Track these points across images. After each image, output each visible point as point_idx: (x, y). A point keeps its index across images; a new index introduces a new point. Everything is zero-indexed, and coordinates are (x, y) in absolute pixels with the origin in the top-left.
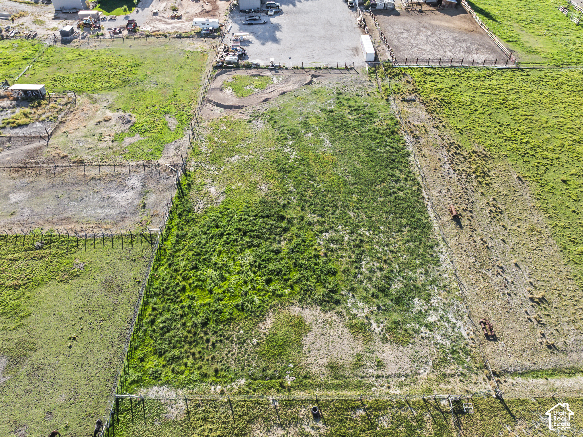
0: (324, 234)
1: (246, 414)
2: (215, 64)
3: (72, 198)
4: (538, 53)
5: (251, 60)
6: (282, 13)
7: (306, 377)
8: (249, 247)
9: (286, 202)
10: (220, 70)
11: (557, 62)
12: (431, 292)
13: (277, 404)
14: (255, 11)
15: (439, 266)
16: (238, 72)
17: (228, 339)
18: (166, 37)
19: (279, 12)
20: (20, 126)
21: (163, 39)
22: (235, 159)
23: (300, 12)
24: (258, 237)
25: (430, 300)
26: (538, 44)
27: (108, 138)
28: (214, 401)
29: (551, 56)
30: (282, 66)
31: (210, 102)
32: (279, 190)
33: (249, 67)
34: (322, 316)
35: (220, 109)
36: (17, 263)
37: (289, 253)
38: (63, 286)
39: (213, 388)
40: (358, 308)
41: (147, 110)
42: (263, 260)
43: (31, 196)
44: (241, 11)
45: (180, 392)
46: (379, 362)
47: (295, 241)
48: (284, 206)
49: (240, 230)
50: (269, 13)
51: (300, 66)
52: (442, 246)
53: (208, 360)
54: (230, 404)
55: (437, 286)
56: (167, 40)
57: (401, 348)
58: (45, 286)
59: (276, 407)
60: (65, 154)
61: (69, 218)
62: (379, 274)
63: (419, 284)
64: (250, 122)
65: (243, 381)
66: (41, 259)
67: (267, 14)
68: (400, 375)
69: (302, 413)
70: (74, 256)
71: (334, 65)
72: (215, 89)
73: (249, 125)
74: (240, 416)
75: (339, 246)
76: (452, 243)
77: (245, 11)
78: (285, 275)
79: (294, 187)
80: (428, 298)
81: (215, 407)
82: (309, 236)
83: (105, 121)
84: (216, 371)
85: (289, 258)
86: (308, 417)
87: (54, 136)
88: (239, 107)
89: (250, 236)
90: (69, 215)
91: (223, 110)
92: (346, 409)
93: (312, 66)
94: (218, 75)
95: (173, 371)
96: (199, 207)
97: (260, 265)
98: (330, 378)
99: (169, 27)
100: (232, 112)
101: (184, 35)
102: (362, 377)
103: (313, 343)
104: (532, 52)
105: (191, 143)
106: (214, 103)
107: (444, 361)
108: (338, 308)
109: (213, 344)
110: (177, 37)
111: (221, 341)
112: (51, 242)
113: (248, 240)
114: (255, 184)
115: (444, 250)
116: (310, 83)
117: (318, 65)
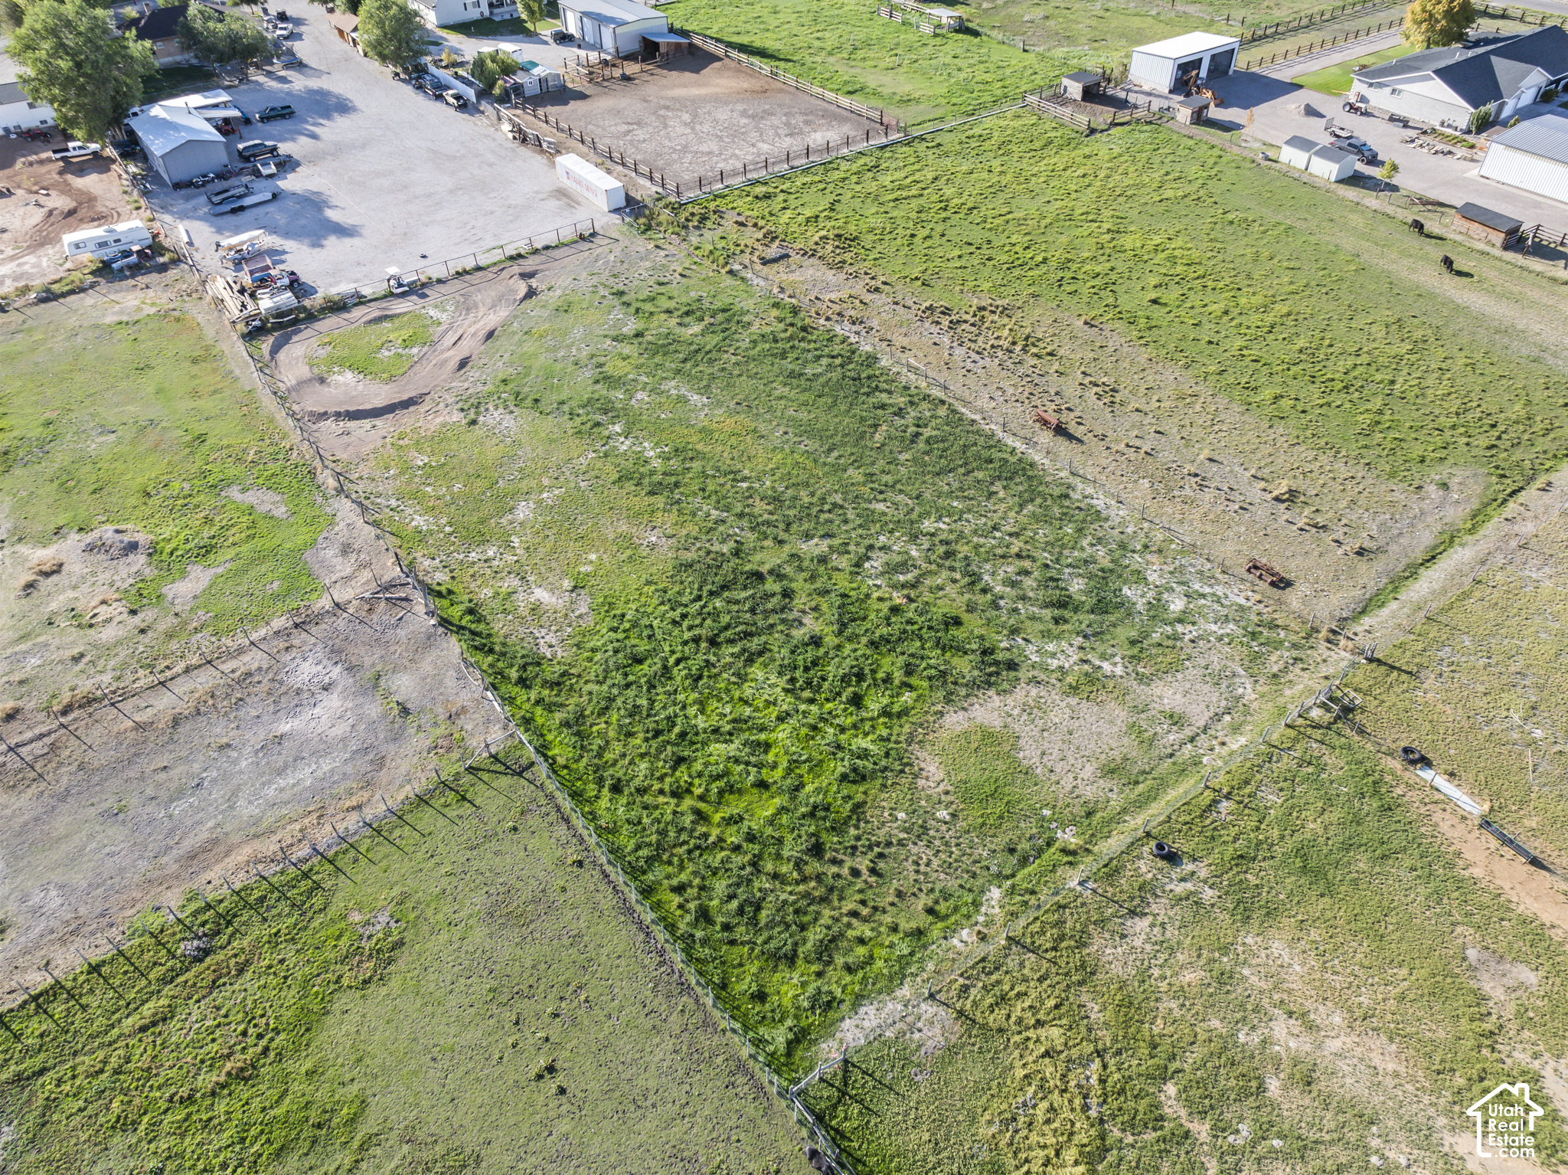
0: (867, 565)
2: (241, 330)
4: (918, 101)
5: (329, 288)
6: (298, 164)
9: (732, 544)
10: (270, 340)
11: (963, 108)
26: (903, 84)
27: (106, 611)
29: (944, 101)
30: (424, 279)
31: (323, 417)
33: (337, 306)
44: (175, 186)
47: (827, 605)
48: (736, 553)
51: (470, 264)
64: (474, 422)
71: (547, 239)
72: (302, 383)
75: (917, 572)
88: (410, 402)
91: (378, 423)
93: (498, 258)
94: (275, 350)
96: (554, 646)
100: (406, 418)
104: (907, 101)
106: (337, 415)
110: (45, 299)
114: (629, 541)
116: (531, 293)
117: (511, 251)
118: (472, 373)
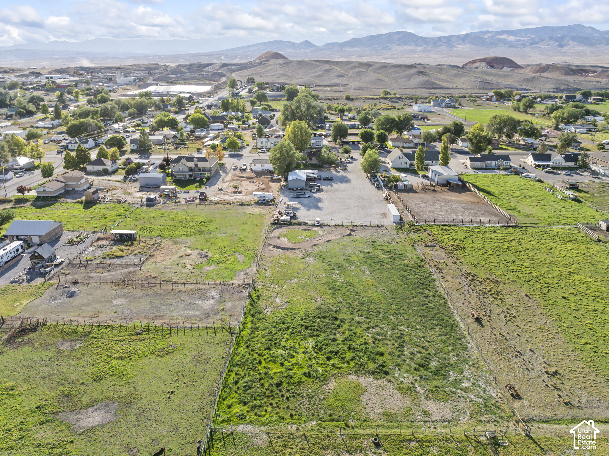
0: (371, 330)
1: (319, 443)
2: (272, 222)
3: (164, 303)
5: (301, 219)
6: (323, 191)
7: (365, 421)
8: (311, 337)
9: (338, 309)
10: (276, 226)
12: (463, 367)
13: (343, 437)
14: (301, 189)
15: (468, 351)
16: (291, 227)
17: (299, 395)
18: (230, 204)
19: (319, 190)
20: (117, 257)
21: (228, 206)
22: (294, 281)
23: (336, 190)
24: (317, 330)
25: (462, 373)
27: (189, 266)
28: (291, 434)
30: (326, 224)
31: (271, 245)
32: (331, 301)
34: (375, 381)
35: (278, 250)
36: (122, 343)
37: (343, 341)
38: (160, 359)
39: (290, 426)
40: (404, 377)
41: (220, 250)
42: (323, 345)
43: (130, 301)
44: (290, 189)
45: (264, 429)
46: (425, 412)
47: (347, 333)
48: (336, 311)
49: (302, 325)
50: (312, 191)
51: (340, 224)
52: (468, 338)
53: (284, 408)
54: (305, 436)
55: (467, 364)
56: (232, 206)
57: (442, 403)
58: (146, 358)
59: (343, 439)
60: (156, 275)
61: (162, 316)
62: (419, 355)
63: (452, 362)
64: (303, 258)
65: (314, 423)
66: (141, 341)
67: (311, 191)
68: (443, 421)
69: (365, 443)
70: (168, 340)
71: (368, 224)
72: (274, 237)
73: (303, 260)
74: (314, 444)
75: (384, 337)
76: (476, 336)
77: (293, 189)
78: (342, 354)
79: (343, 299)
80: (461, 371)
81: (292, 439)
82: (359, 331)
83: (186, 255)
84: (291, 416)
85: (344, 344)
86: (370, 446)
87: (145, 264)
88: (294, 249)
89: (311, 330)
90: (162, 314)
91: (281, 251)
92: (401, 441)
93: (350, 224)
94: (275, 229)
95: (256, 414)
96: (268, 312)
97: (320, 348)
98: (386, 422)
99: (232, 198)
100: (289, 252)
101: (246, 203)
102: (412, 422)
103: (370, 399)
105: (257, 271)
106: (274, 246)
107: (479, 412)
108: (388, 377)
109: (287, 398)
110: (240, 205)
111: (293, 396)
112: (149, 330)
113: (310, 332)
114: (312, 298)
115: (471, 341)
116: (350, 235)
117: (355, 224)
118: (315, 248)
